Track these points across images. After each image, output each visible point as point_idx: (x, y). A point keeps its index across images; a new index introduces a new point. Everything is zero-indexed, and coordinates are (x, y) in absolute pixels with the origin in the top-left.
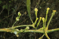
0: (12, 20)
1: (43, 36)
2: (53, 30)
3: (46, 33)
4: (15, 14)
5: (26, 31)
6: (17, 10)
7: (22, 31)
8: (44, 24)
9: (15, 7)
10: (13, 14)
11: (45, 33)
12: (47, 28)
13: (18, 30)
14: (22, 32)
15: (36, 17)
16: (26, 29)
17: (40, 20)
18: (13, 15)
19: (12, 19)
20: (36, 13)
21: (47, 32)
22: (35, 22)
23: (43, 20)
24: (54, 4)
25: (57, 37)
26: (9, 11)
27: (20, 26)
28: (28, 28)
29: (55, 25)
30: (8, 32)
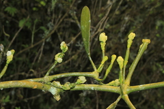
0: (40, 56)
1: (118, 99)
2: (141, 87)
3: (124, 92)
4: (47, 40)
5: (77, 87)
6: (53, 32)
7: (67, 86)
8: (121, 72)
9: (49, 25)
10: (44, 40)
11: (123, 94)
12: (128, 81)
13: (58, 84)
14: (68, 88)
15: (104, 54)
16: (78, 81)
17: (113, 61)
18: (43, 44)
19: (41, 54)
20: (103, 46)
21: (128, 90)
22: (101, 65)
23: (119, 63)
24: (140, 18)
25: (145, 96)
26: (33, 33)
27: (63, 75)
28: (82, 79)
29: (142, 69)
30: (35, 87)
